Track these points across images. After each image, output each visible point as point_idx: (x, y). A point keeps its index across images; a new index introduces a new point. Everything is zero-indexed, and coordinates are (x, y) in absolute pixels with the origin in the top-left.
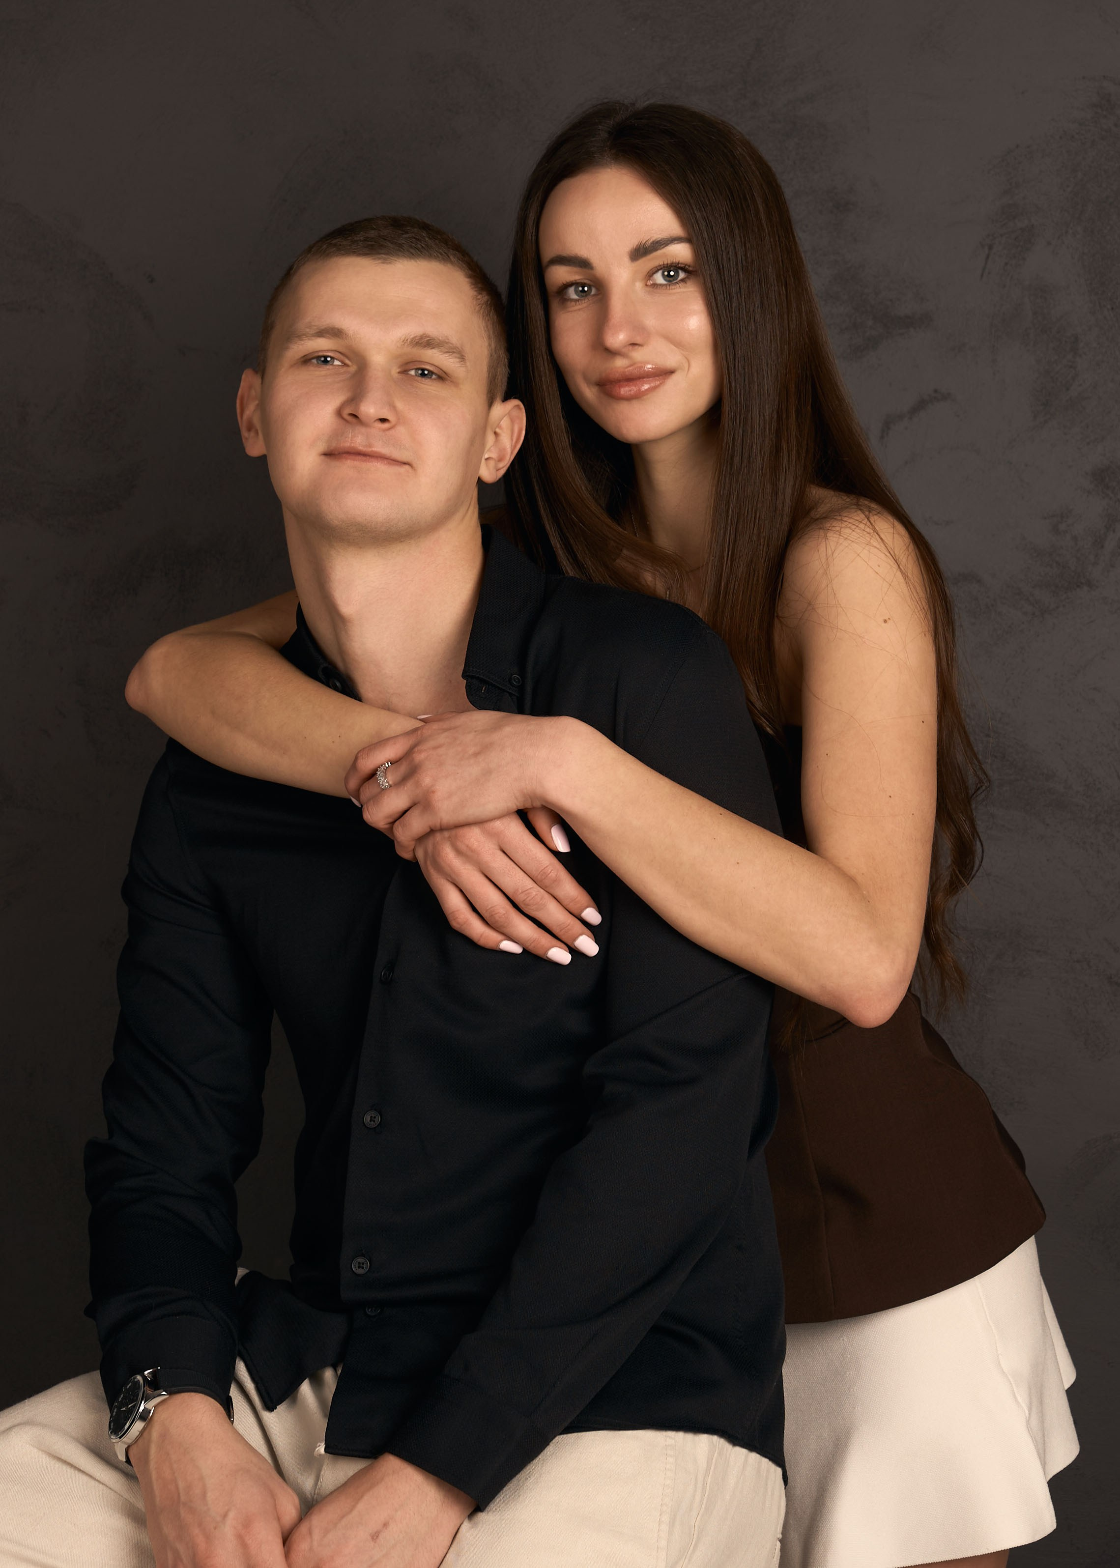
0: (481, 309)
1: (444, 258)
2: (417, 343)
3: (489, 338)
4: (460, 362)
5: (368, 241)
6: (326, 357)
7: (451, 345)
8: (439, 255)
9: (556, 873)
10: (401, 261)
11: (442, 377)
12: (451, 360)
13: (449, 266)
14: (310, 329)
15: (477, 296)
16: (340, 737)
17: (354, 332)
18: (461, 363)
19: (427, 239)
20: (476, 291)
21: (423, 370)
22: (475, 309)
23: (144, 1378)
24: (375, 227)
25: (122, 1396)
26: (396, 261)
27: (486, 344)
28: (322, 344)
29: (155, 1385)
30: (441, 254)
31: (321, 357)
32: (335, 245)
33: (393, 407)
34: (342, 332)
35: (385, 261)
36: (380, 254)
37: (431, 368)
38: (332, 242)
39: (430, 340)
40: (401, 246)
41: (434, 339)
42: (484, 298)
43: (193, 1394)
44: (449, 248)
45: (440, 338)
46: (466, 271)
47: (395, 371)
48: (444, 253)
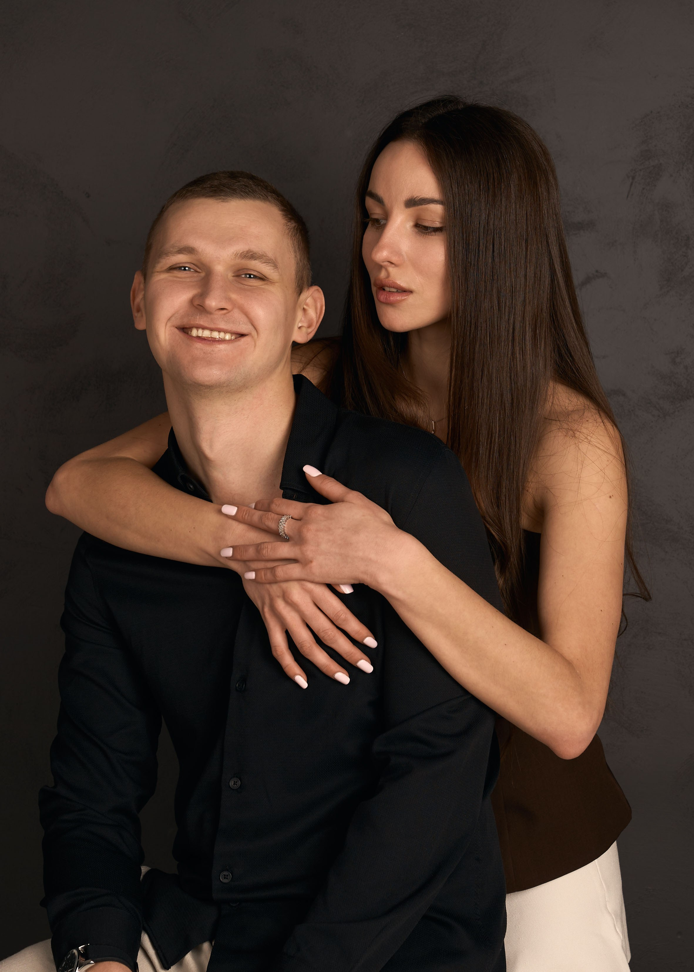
0: (290, 232)
1: (265, 198)
2: (244, 256)
3: (295, 252)
4: (273, 269)
5: (213, 188)
6: (185, 267)
7: (268, 258)
8: (261, 196)
9: (345, 616)
10: (234, 200)
11: (262, 278)
12: (267, 268)
13: (268, 203)
14: (173, 248)
15: (287, 223)
16: (194, 528)
17: (202, 250)
18: (275, 270)
19: (253, 186)
20: (286, 220)
21: (250, 275)
22: (285, 232)
23: (79, 951)
24: (217, 178)
25: (64, 963)
26: (231, 200)
27: (293, 256)
28: (181, 258)
29: (86, 956)
30: (262, 196)
31: (181, 267)
32: (191, 191)
33: (229, 299)
34: (194, 250)
35: (224, 201)
36: (220, 196)
37: (255, 273)
38: (189, 189)
39: (254, 254)
40: (234, 190)
41: (256, 254)
42: (293, 224)
43: (111, 962)
44: (268, 192)
45: (261, 253)
46: (280, 207)
47: (230, 275)
48: (264, 195)
